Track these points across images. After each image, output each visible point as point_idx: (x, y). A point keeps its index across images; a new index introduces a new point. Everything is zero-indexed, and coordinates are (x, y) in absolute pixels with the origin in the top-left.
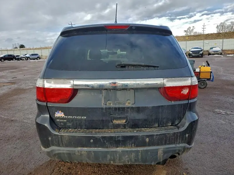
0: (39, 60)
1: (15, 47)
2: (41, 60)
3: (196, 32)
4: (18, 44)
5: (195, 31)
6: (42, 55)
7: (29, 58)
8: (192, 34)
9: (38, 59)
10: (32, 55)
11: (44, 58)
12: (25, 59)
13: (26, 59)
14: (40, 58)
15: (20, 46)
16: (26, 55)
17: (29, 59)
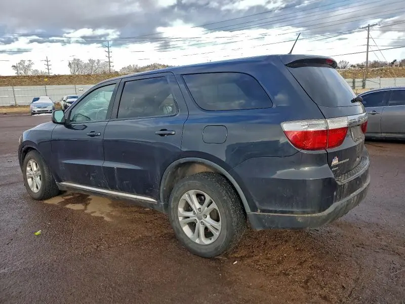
3: (36, 70)
5: (33, 68)
8: (30, 73)
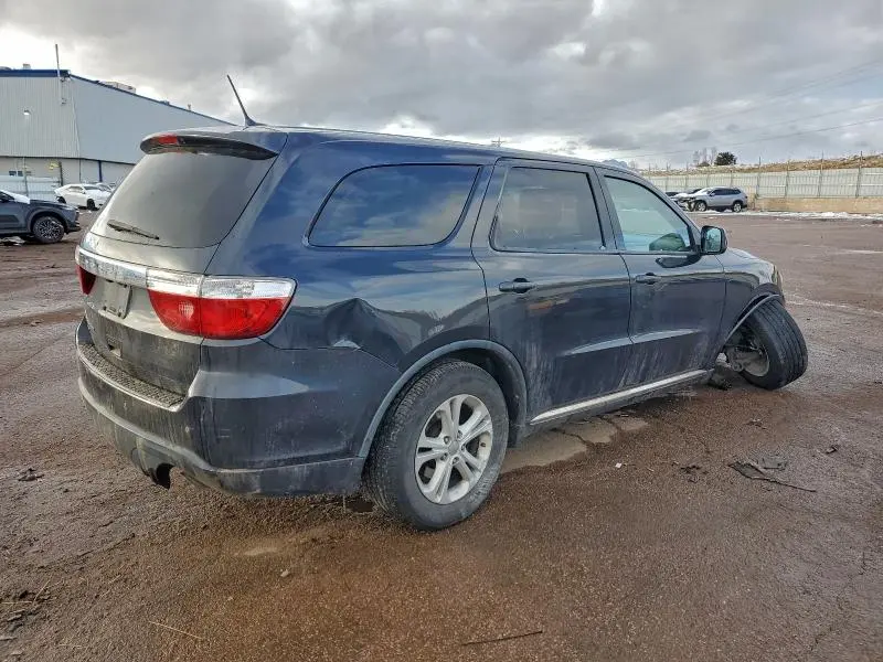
0: (741, 213)
1: (701, 162)
2: (748, 213)
4: (714, 151)
6: (756, 196)
7: (704, 202)
9: (738, 207)
10: (718, 192)
11: (762, 204)
12: (690, 207)
13: (692, 205)
14: (744, 206)
15: (719, 159)
16: (696, 191)
17: (702, 206)
